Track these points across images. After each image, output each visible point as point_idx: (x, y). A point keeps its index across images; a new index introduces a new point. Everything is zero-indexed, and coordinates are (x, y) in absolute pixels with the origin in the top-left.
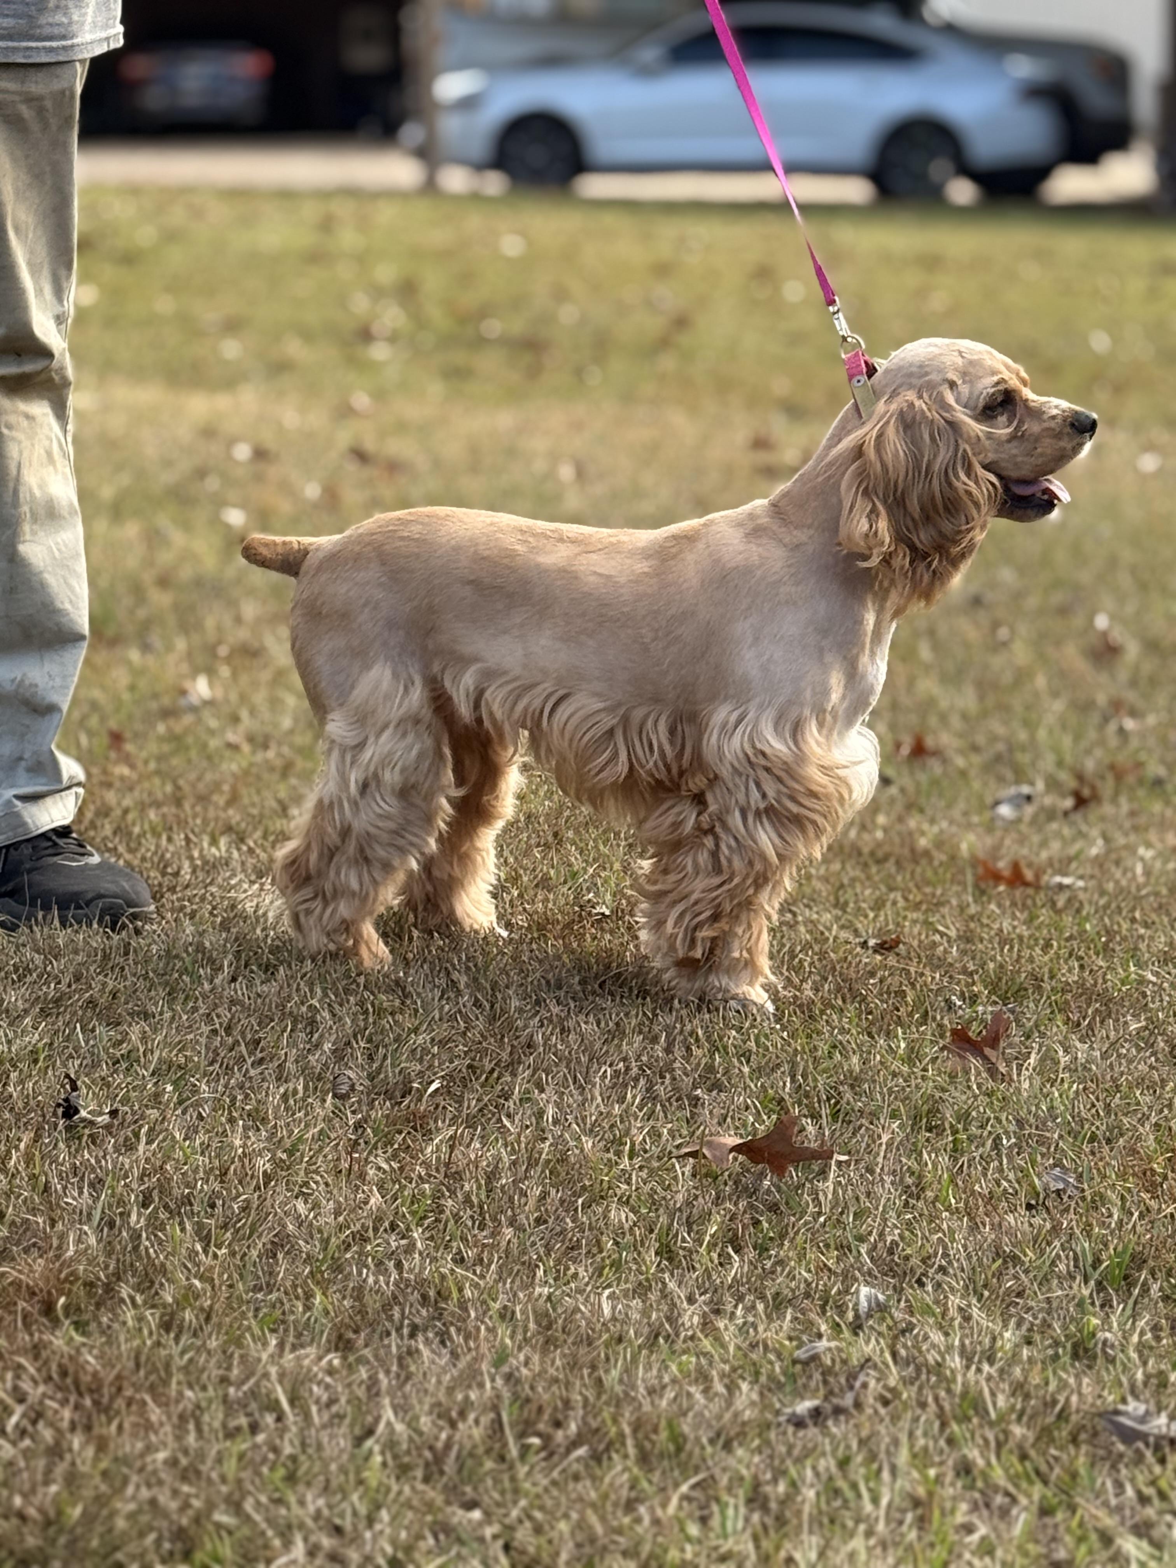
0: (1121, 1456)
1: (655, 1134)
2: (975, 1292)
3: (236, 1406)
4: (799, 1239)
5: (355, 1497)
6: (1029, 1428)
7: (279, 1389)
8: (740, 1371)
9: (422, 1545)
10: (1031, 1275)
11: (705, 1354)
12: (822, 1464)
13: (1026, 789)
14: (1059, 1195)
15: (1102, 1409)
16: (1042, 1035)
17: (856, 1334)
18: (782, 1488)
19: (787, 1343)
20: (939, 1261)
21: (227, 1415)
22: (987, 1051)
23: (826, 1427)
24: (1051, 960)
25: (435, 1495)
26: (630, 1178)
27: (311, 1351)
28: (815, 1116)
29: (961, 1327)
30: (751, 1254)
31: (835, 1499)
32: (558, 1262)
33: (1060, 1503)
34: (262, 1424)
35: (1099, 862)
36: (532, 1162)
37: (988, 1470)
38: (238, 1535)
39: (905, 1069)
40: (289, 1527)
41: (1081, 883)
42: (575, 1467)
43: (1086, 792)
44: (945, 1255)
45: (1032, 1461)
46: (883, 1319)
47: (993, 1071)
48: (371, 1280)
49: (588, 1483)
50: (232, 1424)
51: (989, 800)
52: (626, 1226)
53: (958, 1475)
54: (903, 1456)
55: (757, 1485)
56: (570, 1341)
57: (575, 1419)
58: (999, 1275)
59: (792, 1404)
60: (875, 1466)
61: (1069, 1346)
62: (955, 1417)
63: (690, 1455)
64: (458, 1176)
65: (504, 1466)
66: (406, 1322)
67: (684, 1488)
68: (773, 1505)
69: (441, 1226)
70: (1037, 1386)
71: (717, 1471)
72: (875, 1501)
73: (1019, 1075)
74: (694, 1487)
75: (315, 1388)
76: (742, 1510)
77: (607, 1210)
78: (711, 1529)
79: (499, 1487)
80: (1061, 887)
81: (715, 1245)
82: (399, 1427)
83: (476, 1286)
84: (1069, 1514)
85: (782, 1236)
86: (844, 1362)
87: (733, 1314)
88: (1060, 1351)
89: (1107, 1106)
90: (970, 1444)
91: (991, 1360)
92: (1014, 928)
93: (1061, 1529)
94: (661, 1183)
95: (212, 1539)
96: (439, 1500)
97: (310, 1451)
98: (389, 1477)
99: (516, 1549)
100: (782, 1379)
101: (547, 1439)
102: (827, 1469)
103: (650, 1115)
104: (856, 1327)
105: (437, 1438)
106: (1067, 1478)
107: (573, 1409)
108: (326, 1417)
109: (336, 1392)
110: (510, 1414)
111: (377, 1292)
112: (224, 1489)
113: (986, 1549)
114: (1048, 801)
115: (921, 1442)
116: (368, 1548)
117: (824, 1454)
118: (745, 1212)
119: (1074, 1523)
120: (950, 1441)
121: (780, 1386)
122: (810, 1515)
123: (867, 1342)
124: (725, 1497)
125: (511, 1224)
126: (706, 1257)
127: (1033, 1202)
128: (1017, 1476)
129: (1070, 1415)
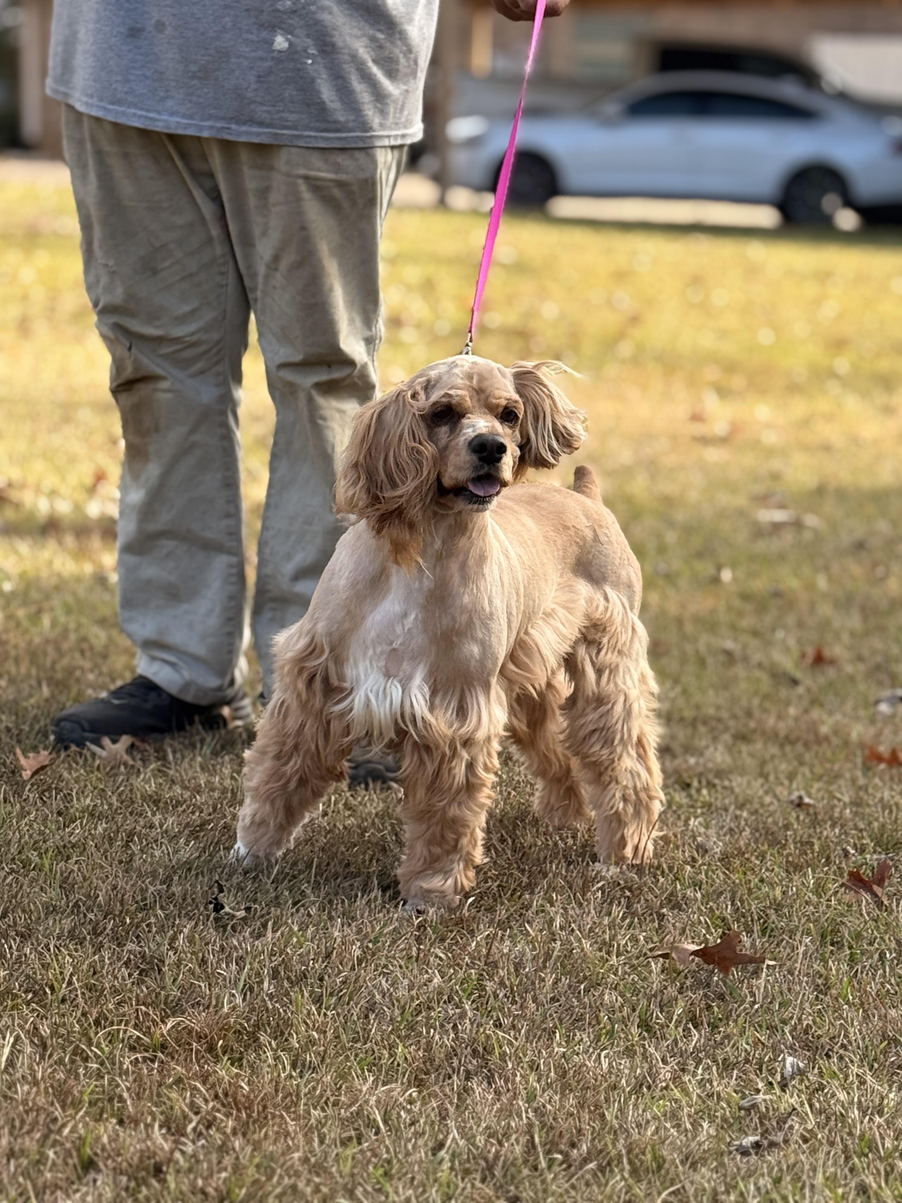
3: (346, 1123)
5: (433, 1191)
7: (376, 1112)
8: (700, 1114)
11: (676, 1101)
12: (761, 1182)
18: (733, 1197)
19: (734, 1095)
23: (764, 1156)
25: (489, 1191)
27: (397, 1086)
28: (749, 931)
30: (706, 1030)
32: (568, 1030)
34: (366, 1136)
36: (547, 957)
42: (587, 1177)
46: (802, 1081)
48: (437, 1037)
49: (596, 1188)
50: (345, 1135)
52: (616, 1006)
54: (819, 1179)
55: (715, 1195)
56: (579, 1087)
57: (586, 1142)
59: (739, 1138)
63: (668, 1171)
64: (495, 965)
65: (537, 1174)
66: (463, 1068)
67: (664, 1195)
69: (484, 1001)
71: (687, 1184)
75: (402, 1113)
77: (602, 994)
79: (533, 1189)
81: (681, 1022)
82: (462, 1143)
83: (512, 1044)
85: (728, 1018)
86: (775, 1110)
96: (492, 1195)
97: (400, 1156)
98: (456, 1177)
100: (732, 1120)
101: (566, 1155)
102: (765, 1186)
103: (630, 926)
105: (489, 1151)
107: (584, 1135)
108: (411, 1132)
109: (414, 1117)
110: (540, 1137)
111: (441, 1046)
112: (342, 1181)
117: (762, 1175)
118: (701, 999)
121: (730, 1126)
125: (534, 1001)
126: (673, 1031)
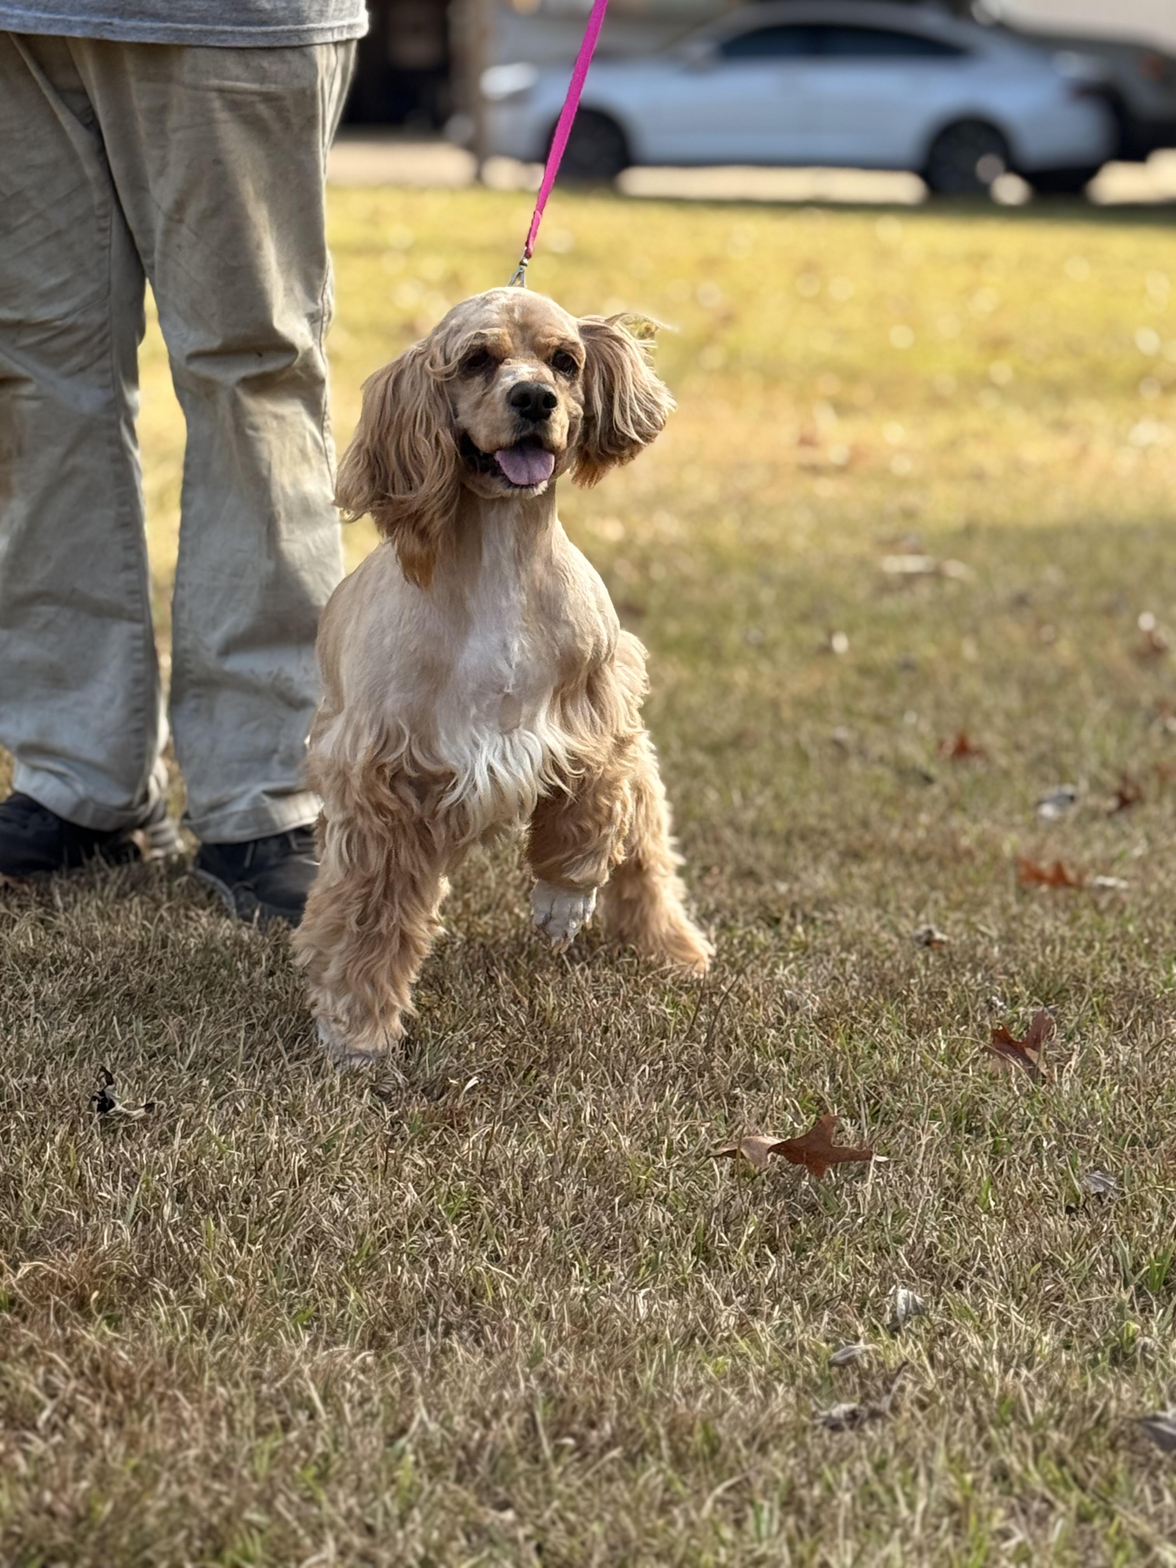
0: (1160, 1463)
1: (693, 1133)
2: (1014, 1295)
3: (268, 1404)
4: (837, 1240)
5: (387, 1497)
6: (1067, 1433)
7: (312, 1386)
8: (776, 1373)
9: (455, 1546)
10: (1071, 1279)
11: (741, 1356)
12: (858, 1468)
13: (1069, 789)
14: (1099, 1198)
15: (1141, 1416)
16: (1084, 1037)
17: (894, 1337)
18: (817, 1491)
19: (824, 1345)
20: (978, 1263)
21: (259, 1413)
22: (1029, 1052)
23: (863, 1431)
24: (1093, 961)
25: (468, 1496)
26: (667, 1176)
27: (345, 1348)
28: (854, 1116)
29: (999, 1330)
30: (789, 1255)
31: (871, 1503)
32: (594, 1261)
33: (1098, 1510)
34: (295, 1422)
35: (1142, 863)
36: (569, 1161)
37: (1025, 1476)
38: (269, 1533)
39: (945, 1069)
40: (321, 1526)
41: (1123, 885)
42: (609, 1468)
43: (1130, 793)
44: (984, 1258)
45: (1070, 1467)
46: (921, 1322)
47: (1034, 1073)
48: (405, 1277)
49: (622, 1484)
50: (264, 1421)
51: (1032, 799)
52: (663, 1225)
53: (995, 1480)
54: (940, 1461)
55: (792, 1488)
56: (605, 1341)
57: (610, 1420)
58: (1037, 1278)
59: (828, 1406)
60: (911, 1470)
61: (1108, 1350)
62: (992, 1422)
63: (725, 1458)
64: (494, 1173)
65: (538, 1467)
66: (441, 1320)
67: (719, 1491)
68: (808, 1509)
69: (477, 1225)
70: (1075, 1391)
71: (752, 1474)
72: (911, 1505)
73: (1060, 1076)
74: (729, 1489)
75: (348, 1386)
76: (777, 1514)
77: (644, 1209)
78: (746, 1533)
79: (532, 1488)
80: (1104, 888)
81: (753, 1245)
82: (433, 1426)
83: (512, 1284)
84: (1107, 1520)
85: (820, 1236)
86: (881, 1365)
87: (770, 1315)
88: (1099, 1355)
89: (1149, 1109)
90: (1007, 1449)
91: (1029, 1365)
92: (1056, 928)
93: (1099, 1536)
94: (698, 1182)
95: (242, 1539)
96: (472, 1500)
97: (342, 1449)
98: (421, 1476)
99: (548, 1551)
100: (819, 1381)
101: (581, 1439)
102: (863, 1473)
103: (689, 1113)
104: (894, 1330)
105: (470, 1438)
106: (1105, 1485)
107: (607, 1409)
108: (359, 1416)
109: (369, 1390)
110: (545, 1414)
111: (411, 1290)
112: (255, 1487)
113: (1023, 1555)
114: (1092, 801)
115: (959, 1447)
116: (400, 1547)
117: (860, 1458)
118: (782, 1212)
119: (1112, 1530)
120: (988, 1446)
121: (817, 1389)
122: (846, 1519)
123: (905, 1345)
124: (760, 1501)
125: (547, 1223)
126: (742, 1258)
127: (1073, 1205)
128: (1055, 1481)
129: (1108, 1420)
